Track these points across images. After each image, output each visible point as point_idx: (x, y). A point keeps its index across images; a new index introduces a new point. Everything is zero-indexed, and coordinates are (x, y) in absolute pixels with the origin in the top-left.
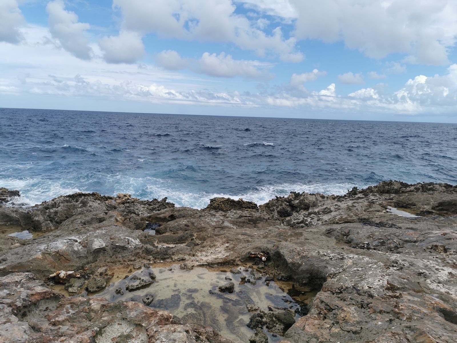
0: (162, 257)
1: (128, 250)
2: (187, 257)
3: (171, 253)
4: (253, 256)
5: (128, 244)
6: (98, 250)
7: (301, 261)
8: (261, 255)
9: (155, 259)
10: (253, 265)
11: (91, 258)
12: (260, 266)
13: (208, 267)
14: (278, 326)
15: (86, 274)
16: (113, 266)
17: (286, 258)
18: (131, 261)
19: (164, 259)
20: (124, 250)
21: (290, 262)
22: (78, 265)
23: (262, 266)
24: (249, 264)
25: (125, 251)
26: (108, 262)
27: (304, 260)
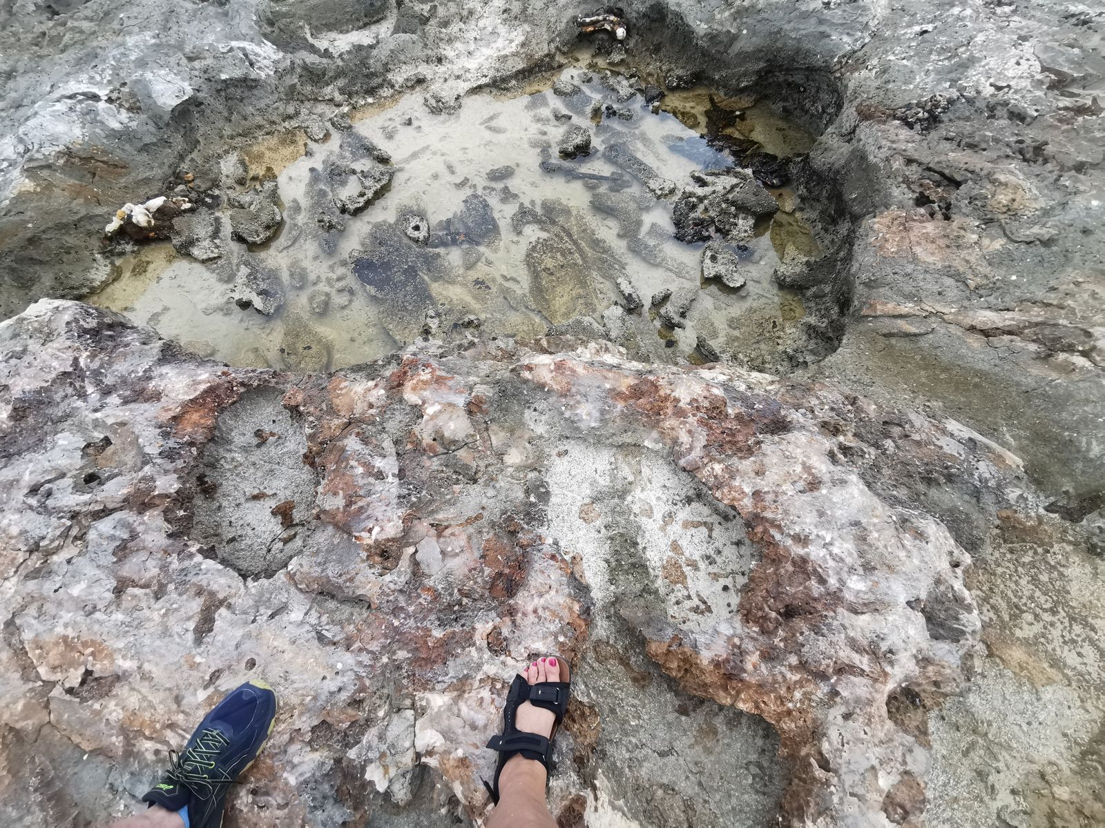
0: (365, 87)
1: (263, 87)
2: (425, 70)
3: (379, 68)
4: (591, 29)
5: (252, 65)
6: (180, 108)
7: (735, 24)
8: (612, 22)
9: (350, 95)
10: (593, 56)
11: (178, 143)
12: (616, 57)
13: (495, 91)
14: (741, 222)
15: (202, 193)
16: (250, 145)
17: (690, 20)
18: (290, 117)
19: (371, 91)
20: (251, 88)
21: (702, 33)
22: (158, 172)
23: (622, 57)
24: (585, 57)
25: (255, 92)
26: (232, 137)
27: (745, 20)
